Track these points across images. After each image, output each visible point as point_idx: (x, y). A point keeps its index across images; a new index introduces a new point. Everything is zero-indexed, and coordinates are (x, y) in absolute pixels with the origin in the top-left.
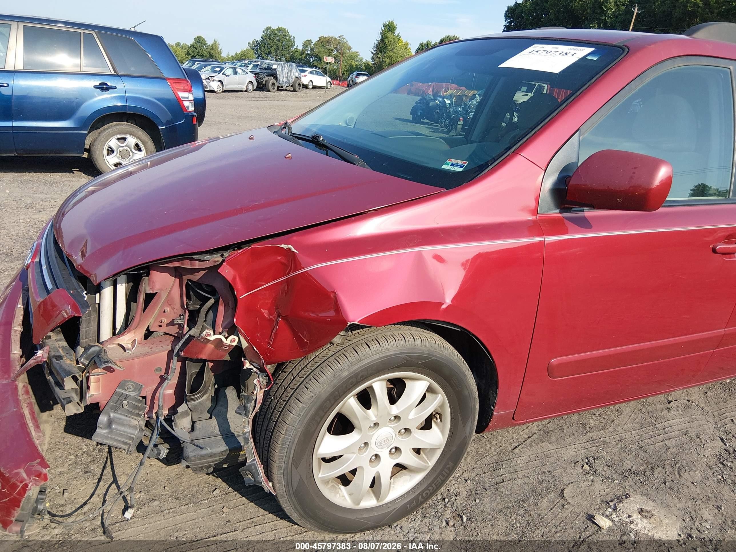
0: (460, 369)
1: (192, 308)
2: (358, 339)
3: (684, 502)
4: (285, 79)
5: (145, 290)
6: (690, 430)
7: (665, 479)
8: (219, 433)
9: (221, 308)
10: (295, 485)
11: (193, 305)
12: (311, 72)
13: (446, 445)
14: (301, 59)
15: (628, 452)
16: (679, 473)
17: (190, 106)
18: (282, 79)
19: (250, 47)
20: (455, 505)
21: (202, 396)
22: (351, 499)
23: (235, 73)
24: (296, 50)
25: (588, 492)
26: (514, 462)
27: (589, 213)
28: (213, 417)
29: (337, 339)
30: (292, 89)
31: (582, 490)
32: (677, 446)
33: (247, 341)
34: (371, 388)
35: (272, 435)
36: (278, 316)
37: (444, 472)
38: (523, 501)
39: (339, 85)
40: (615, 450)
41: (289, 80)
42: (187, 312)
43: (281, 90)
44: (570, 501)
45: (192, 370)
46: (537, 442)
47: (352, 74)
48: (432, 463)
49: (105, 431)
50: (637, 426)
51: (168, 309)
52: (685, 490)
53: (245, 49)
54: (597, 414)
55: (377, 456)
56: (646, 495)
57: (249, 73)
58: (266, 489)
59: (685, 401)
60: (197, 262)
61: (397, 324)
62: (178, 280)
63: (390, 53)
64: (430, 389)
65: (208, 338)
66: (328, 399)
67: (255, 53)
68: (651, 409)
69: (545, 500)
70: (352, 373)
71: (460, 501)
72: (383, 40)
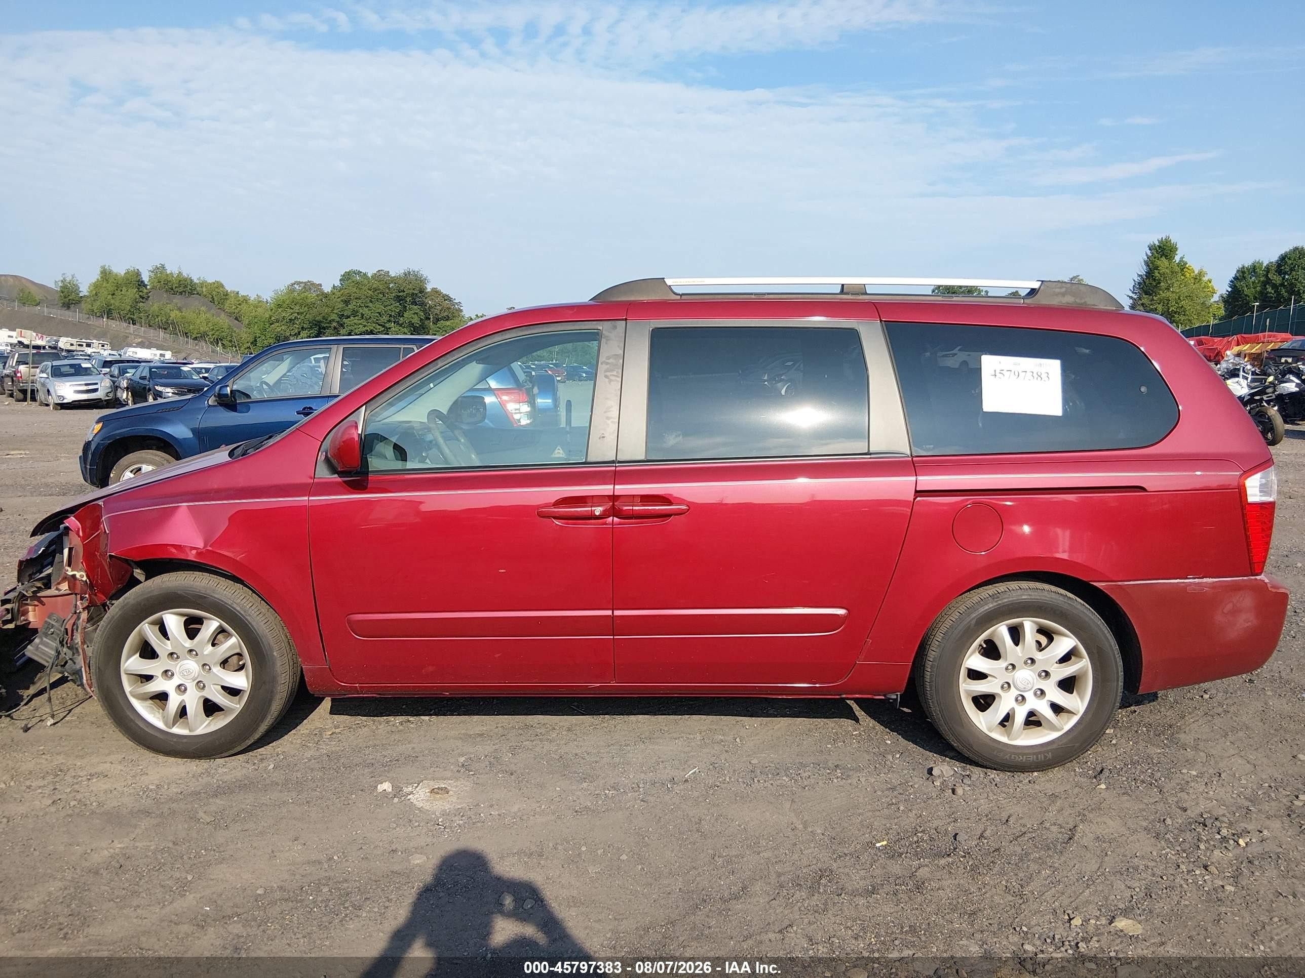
49: (33, 648)
55: (183, 685)
63: (1164, 294)
72: (1150, 274)
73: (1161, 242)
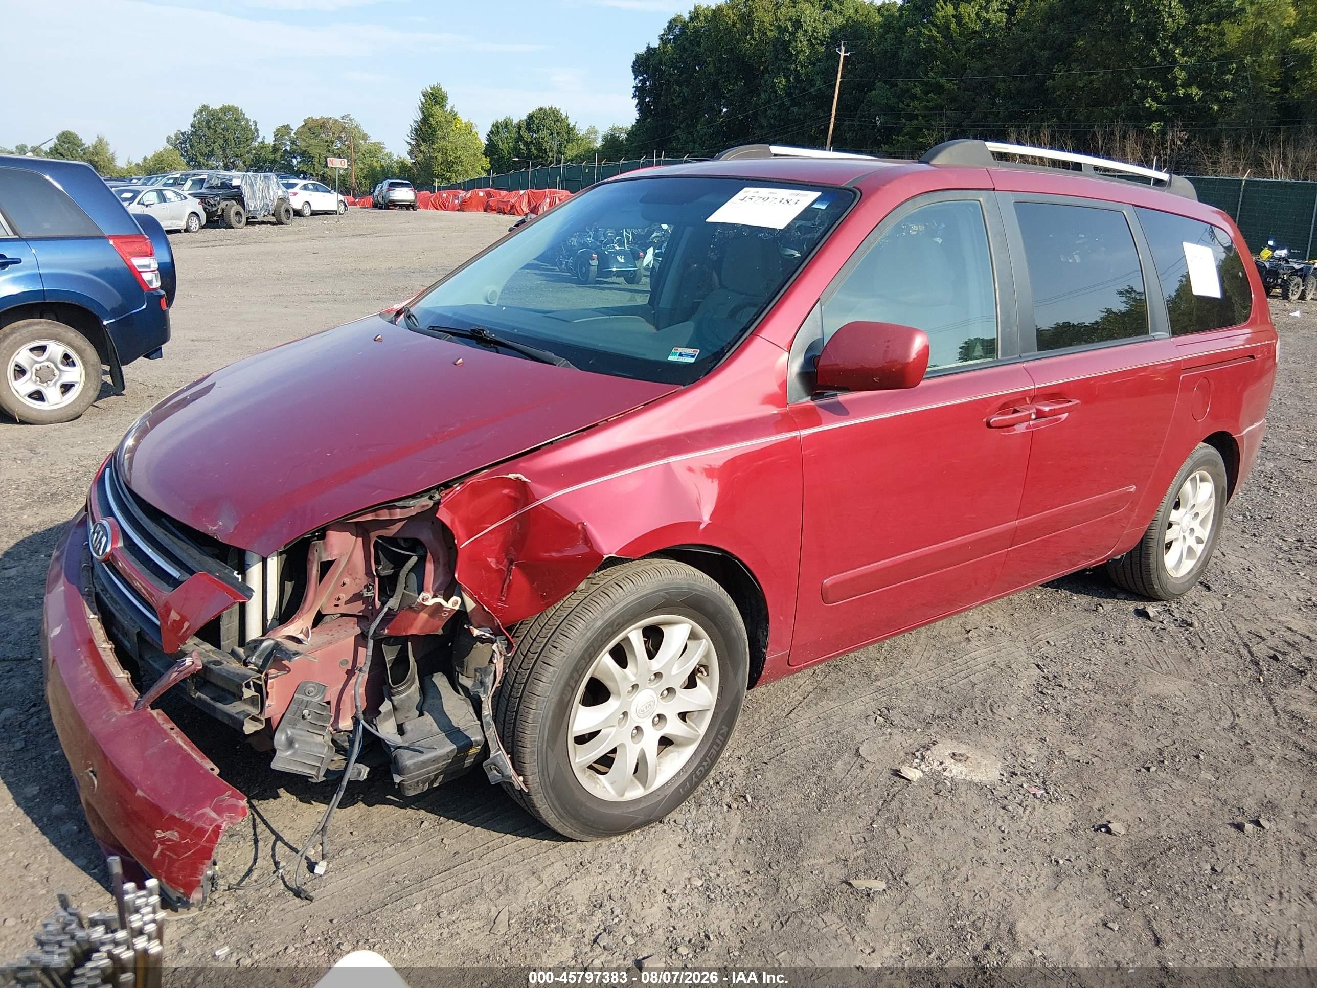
0: (724, 603)
1: (385, 573)
2: (606, 581)
3: (1002, 740)
4: (258, 202)
5: (320, 558)
6: (997, 660)
7: (976, 719)
8: (439, 730)
9: (430, 567)
10: (552, 773)
11: (383, 569)
12: (305, 187)
13: (716, 705)
14: (274, 161)
15: (927, 695)
16: (991, 710)
17: (154, 280)
18: (253, 203)
19: (171, 144)
20: (733, 786)
21: (410, 687)
22: (614, 789)
23: (163, 199)
24: (263, 146)
25: (887, 747)
26: (793, 729)
27: (843, 397)
28: (426, 713)
29: (582, 586)
30: (273, 219)
31: (880, 745)
32: (985, 680)
33: (475, 601)
34: (627, 639)
35: (516, 716)
36: (511, 563)
37: (718, 741)
38: (814, 768)
39: (354, 204)
40: (911, 696)
41: (267, 204)
42: (377, 580)
43: (253, 223)
44: (869, 759)
45: (390, 654)
46: (815, 701)
47: (380, 185)
48: (703, 729)
49: (288, 753)
50: (934, 665)
51: (347, 580)
52: (1002, 727)
53: (162, 150)
54: (882, 659)
55: (637, 728)
56: (957, 739)
57: (189, 197)
58: (516, 784)
59: (988, 629)
60: (398, 510)
61: (644, 557)
62: (360, 540)
63: (442, 143)
64: (693, 636)
65: (426, 603)
66: (582, 657)
67: (182, 155)
68: (946, 643)
69: (839, 763)
70: (606, 621)
71: (738, 781)
72: (425, 120)
73: (433, 89)
